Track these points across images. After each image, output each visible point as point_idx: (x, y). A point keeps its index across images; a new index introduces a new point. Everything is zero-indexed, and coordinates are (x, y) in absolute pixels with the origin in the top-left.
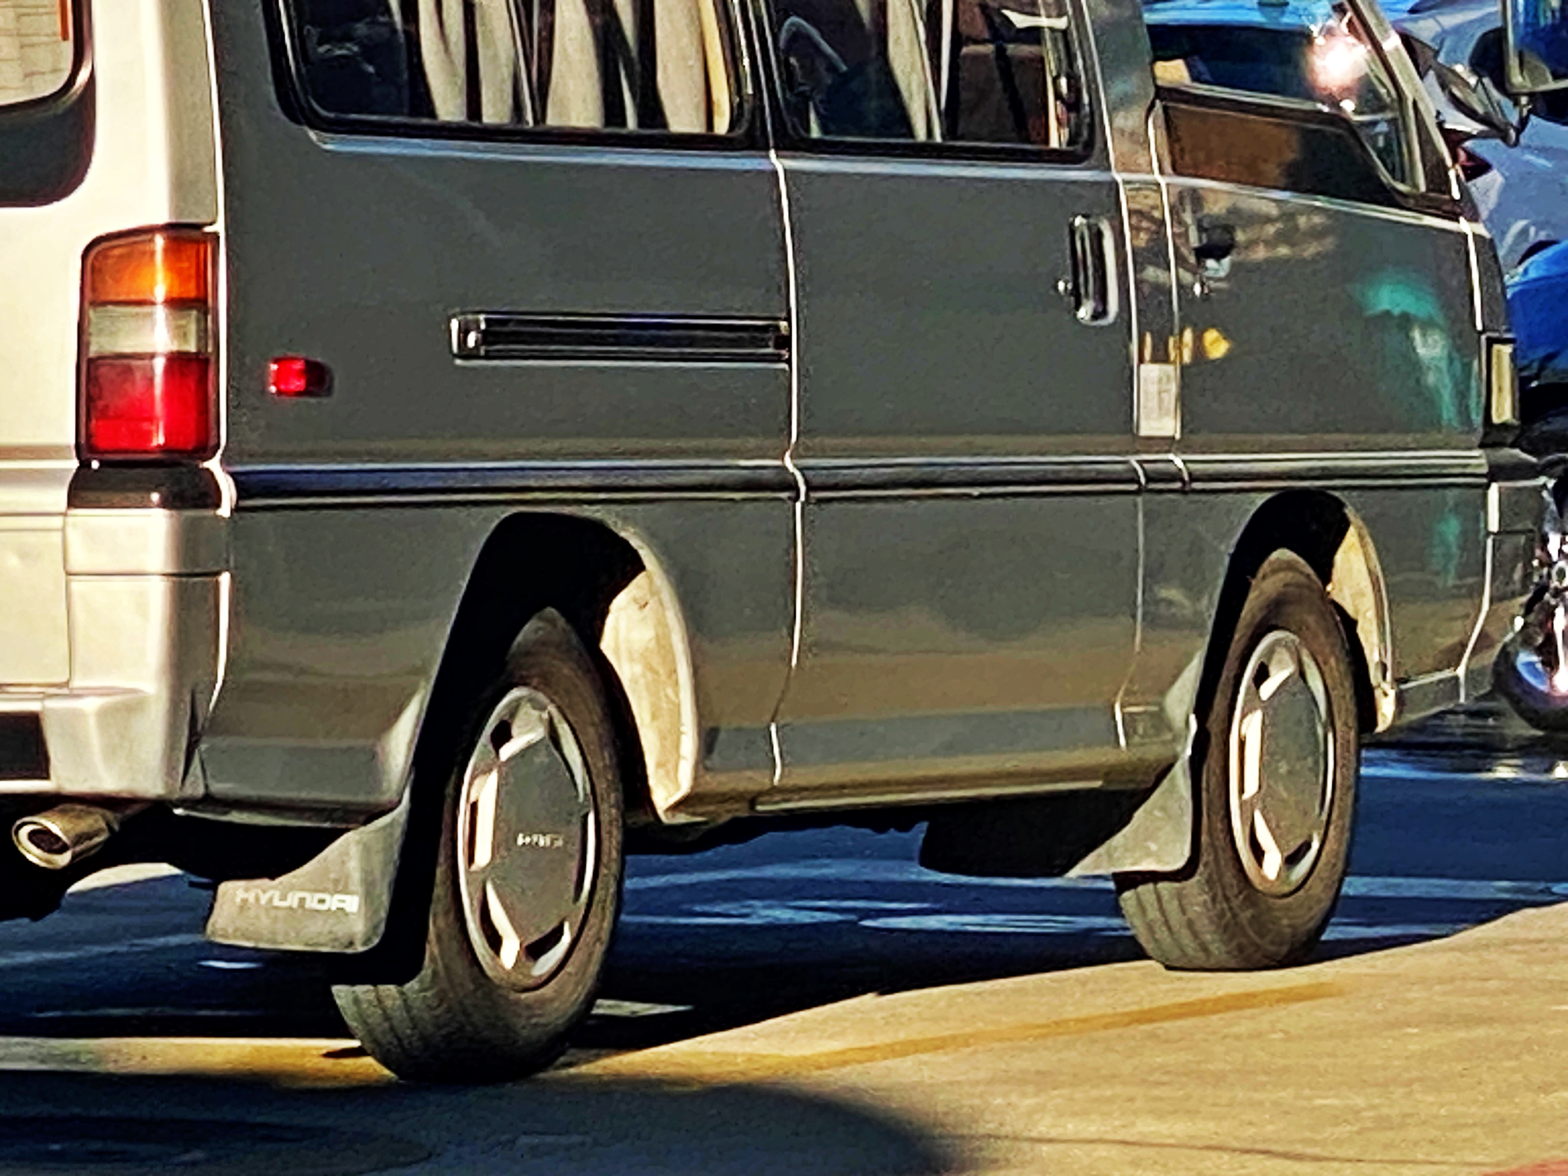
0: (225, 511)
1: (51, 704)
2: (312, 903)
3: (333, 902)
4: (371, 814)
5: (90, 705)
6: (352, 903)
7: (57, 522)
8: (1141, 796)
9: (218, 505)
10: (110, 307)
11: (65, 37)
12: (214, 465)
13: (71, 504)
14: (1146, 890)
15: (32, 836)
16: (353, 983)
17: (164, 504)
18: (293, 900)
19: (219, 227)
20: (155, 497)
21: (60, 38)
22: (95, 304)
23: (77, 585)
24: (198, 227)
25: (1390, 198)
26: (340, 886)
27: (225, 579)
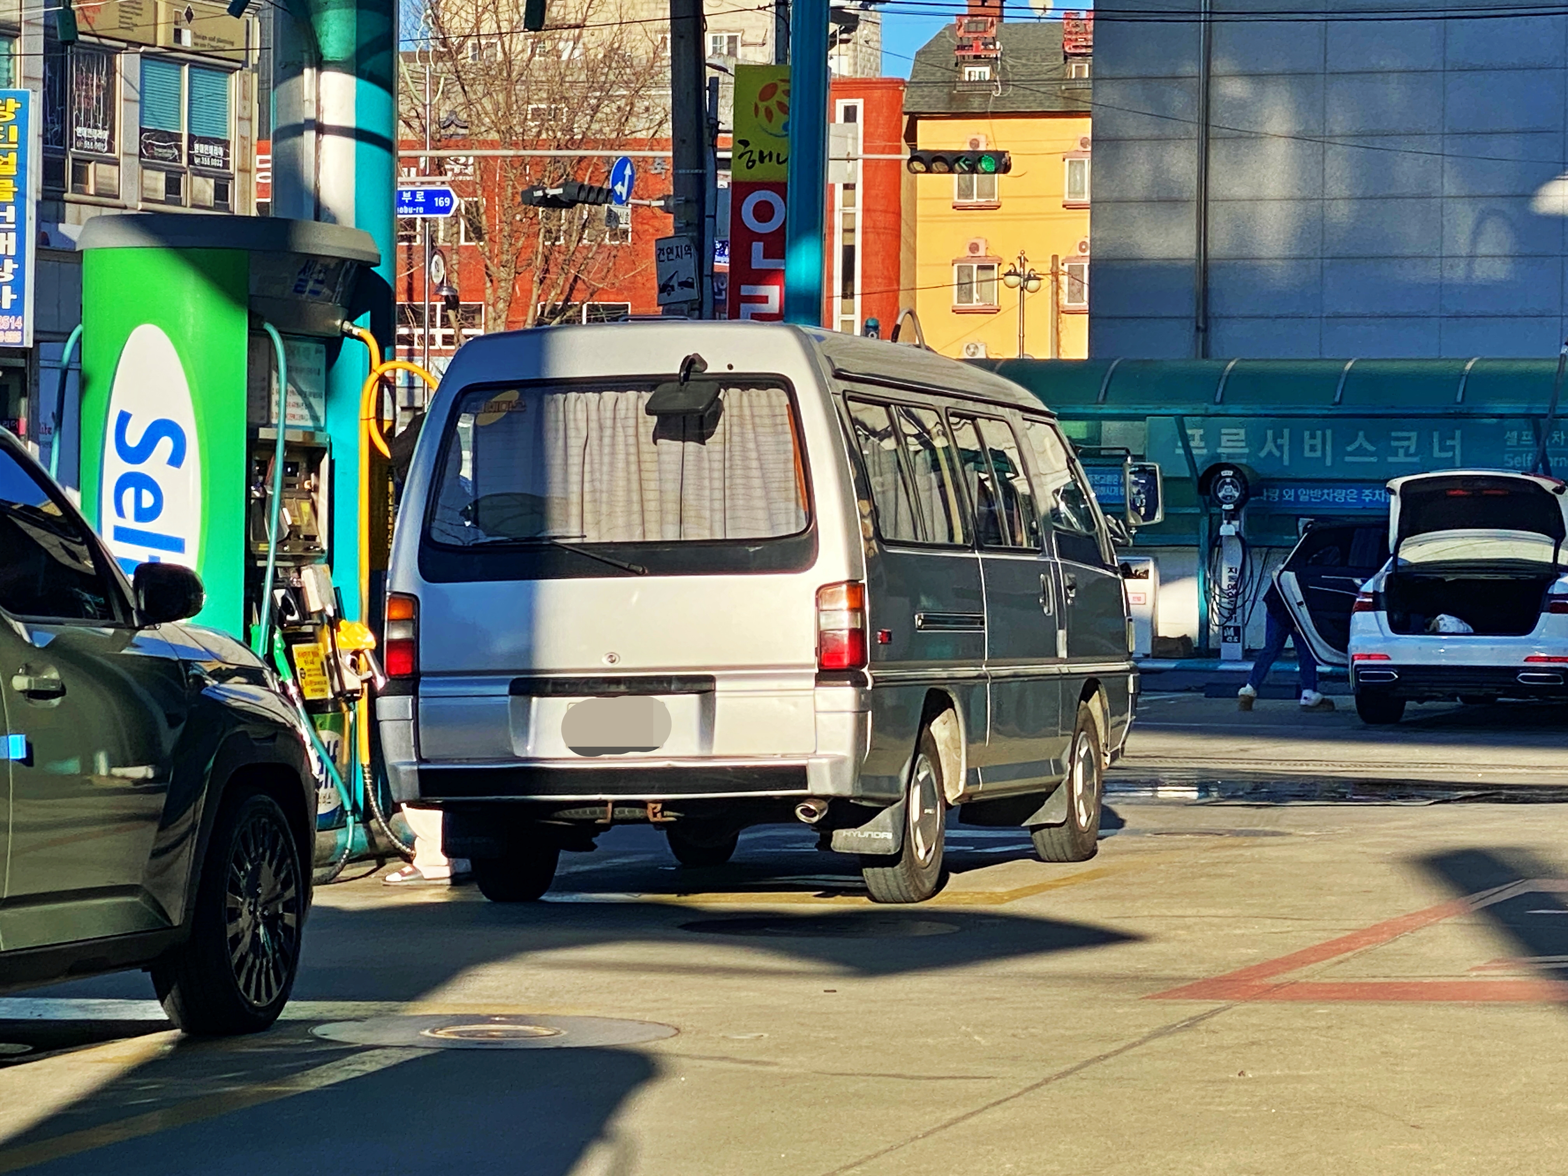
0: (869, 688)
1: (811, 761)
2: (874, 835)
3: (882, 835)
4: (893, 802)
5: (825, 761)
6: (890, 836)
7: (812, 693)
8: (1048, 795)
9: (867, 685)
10: (826, 612)
12: (865, 670)
13: (816, 685)
14: (1045, 831)
15: (802, 811)
16: (883, 866)
17: (852, 685)
18: (866, 834)
19: (865, 581)
20: (848, 682)
22: (821, 611)
23: (819, 716)
24: (857, 581)
25: (1105, 567)
26: (884, 829)
27: (870, 713)
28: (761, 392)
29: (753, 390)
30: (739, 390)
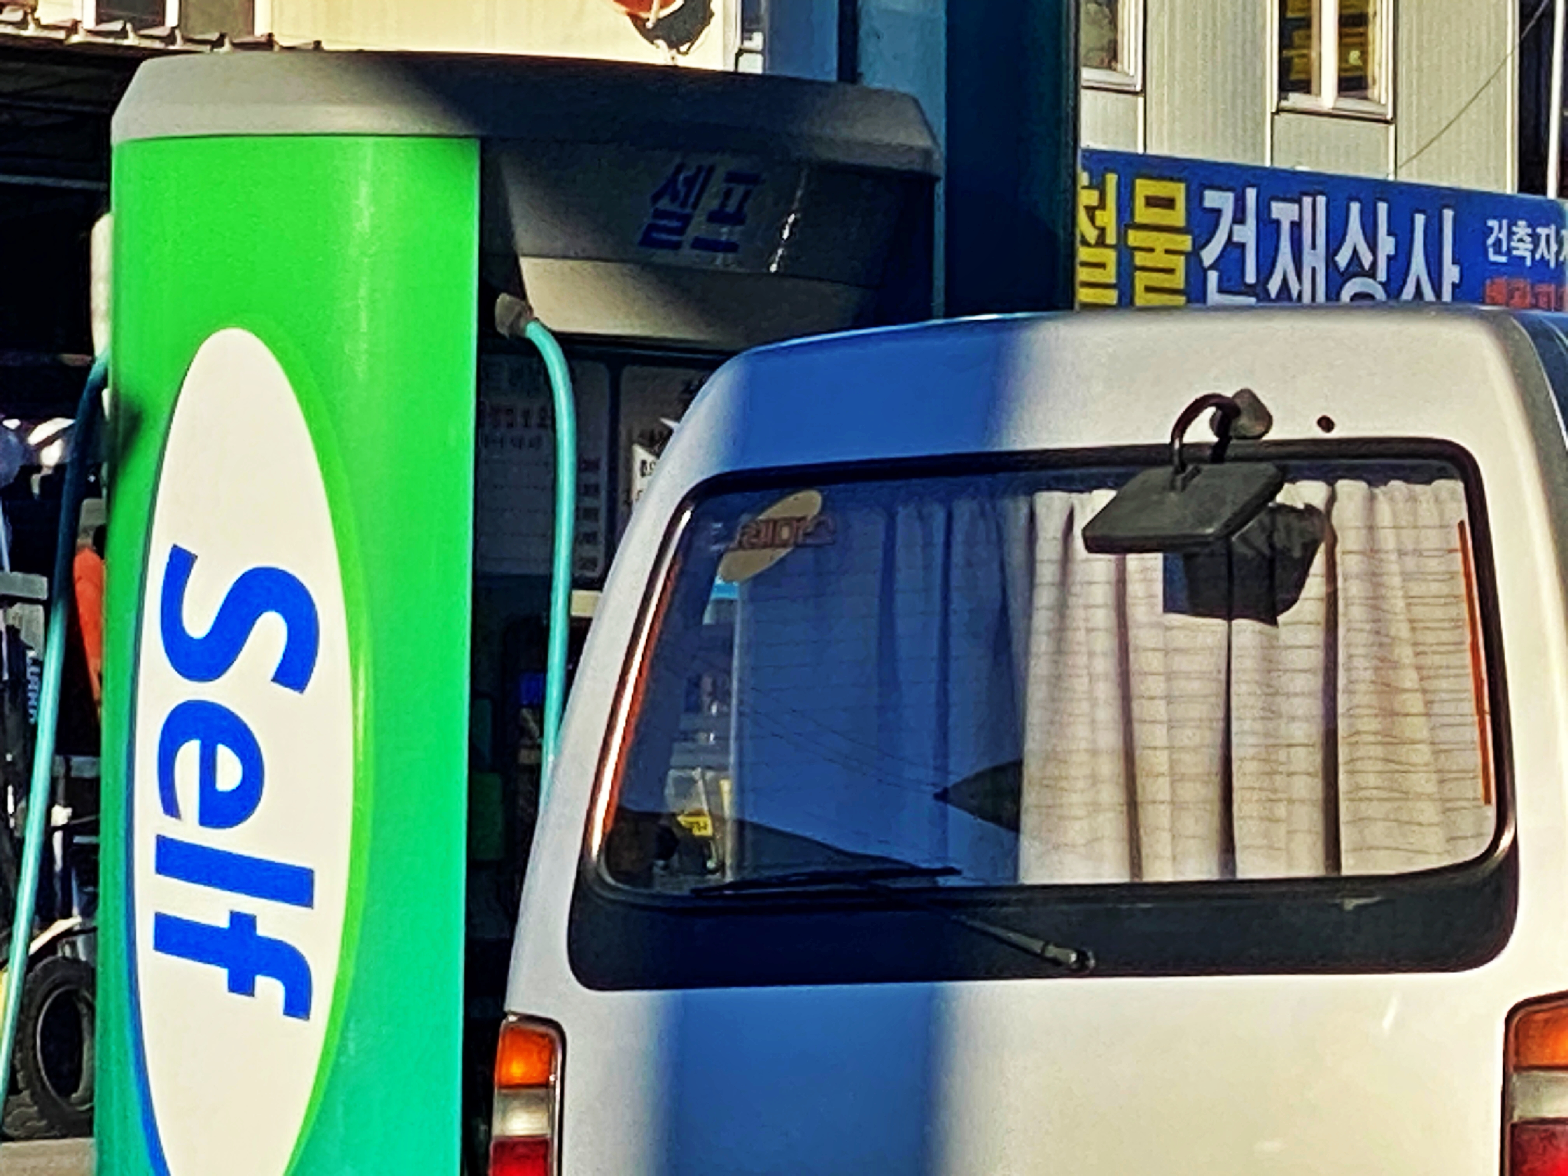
10: (1535, 1073)
11: (1488, 801)
21: (1482, 802)
22: (1519, 1068)
28: (1418, 488)
29: (1396, 485)
30: (1362, 485)
